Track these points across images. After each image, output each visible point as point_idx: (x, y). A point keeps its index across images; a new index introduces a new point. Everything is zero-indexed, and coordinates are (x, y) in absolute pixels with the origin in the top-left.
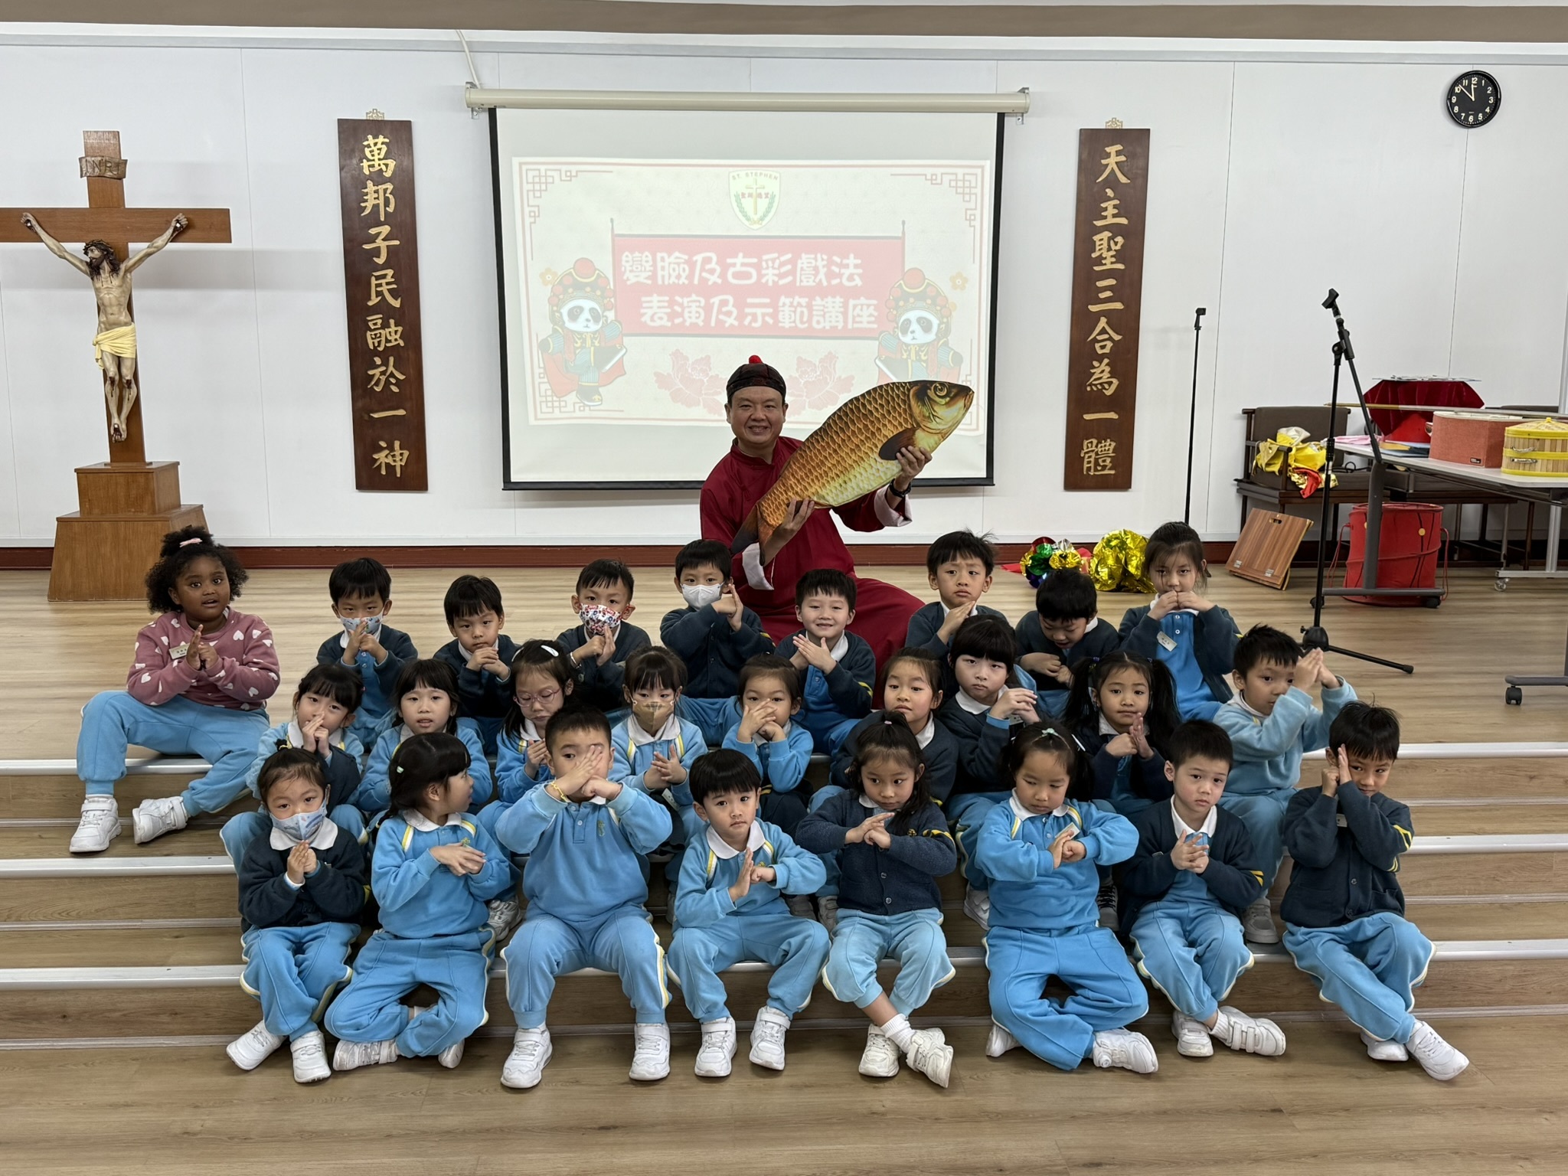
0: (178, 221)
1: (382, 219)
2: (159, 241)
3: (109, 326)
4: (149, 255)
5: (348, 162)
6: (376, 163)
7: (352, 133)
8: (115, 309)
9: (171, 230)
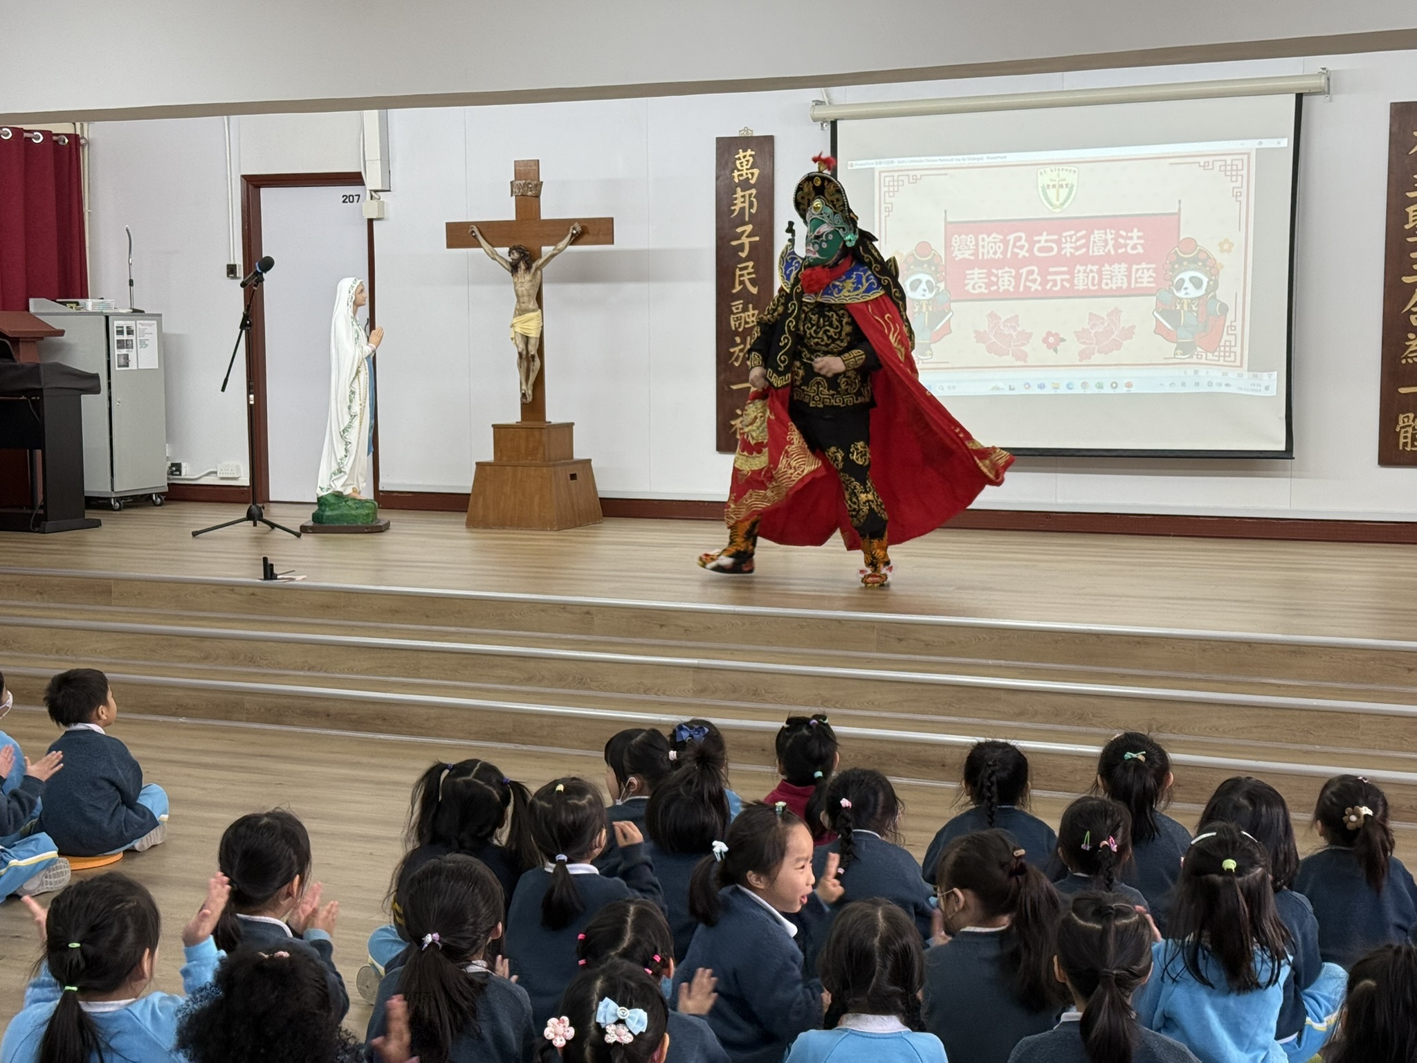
0: (574, 229)
1: (747, 219)
2: (561, 245)
3: (521, 312)
4: (553, 256)
5: (722, 172)
6: (744, 173)
7: (727, 148)
8: (526, 299)
9: (569, 236)
